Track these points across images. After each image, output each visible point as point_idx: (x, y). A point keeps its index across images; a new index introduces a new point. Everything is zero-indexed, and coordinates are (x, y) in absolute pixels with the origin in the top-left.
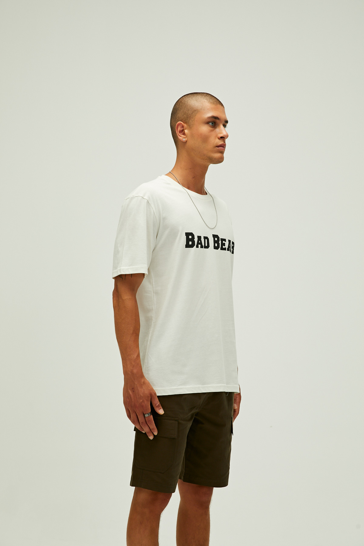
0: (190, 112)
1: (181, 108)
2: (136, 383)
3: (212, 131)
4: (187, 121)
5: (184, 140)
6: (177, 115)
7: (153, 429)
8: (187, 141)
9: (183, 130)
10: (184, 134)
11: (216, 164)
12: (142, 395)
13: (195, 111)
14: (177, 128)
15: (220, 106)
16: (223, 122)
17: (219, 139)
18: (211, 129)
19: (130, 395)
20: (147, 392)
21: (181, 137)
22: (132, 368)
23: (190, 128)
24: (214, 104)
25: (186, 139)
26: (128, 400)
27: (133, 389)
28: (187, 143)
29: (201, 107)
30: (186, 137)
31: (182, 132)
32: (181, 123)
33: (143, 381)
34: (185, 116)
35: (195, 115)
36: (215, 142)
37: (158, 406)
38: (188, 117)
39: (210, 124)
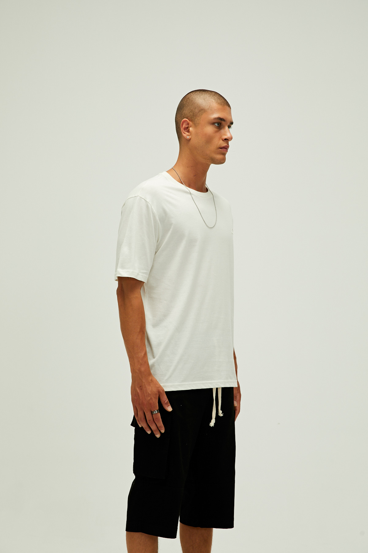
0: (197, 111)
1: (188, 105)
2: (144, 381)
3: (216, 132)
4: (193, 119)
5: (188, 137)
6: (183, 111)
7: (160, 427)
8: (190, 139)
9: (188, 127)
10: (188, 131)
11: (218, 164)
12: (150, 393)
13: (202, 110)
14: (182, 125)
15: (227, 107)
16: (229, 124)
17: (223, 140)
18: (216, 130)
19: (138, 393)
20: (155, 390)
21: (186, 135)
22: (139, 366)
23: (195, 125)
24: (221, 105)
25: (190, 137)
26: (136, 398)
27: (141, 387)
28: (191, 140)
29: (208, 107)
30: (190, 135)
31: (187, 129)
32: (186, 121)
33: (150, 379)
34: (191, 113)
35: (202, 115)
36: (219, 144)
37: (167, 403)
38: (194, 116)
39: (216, 124)
